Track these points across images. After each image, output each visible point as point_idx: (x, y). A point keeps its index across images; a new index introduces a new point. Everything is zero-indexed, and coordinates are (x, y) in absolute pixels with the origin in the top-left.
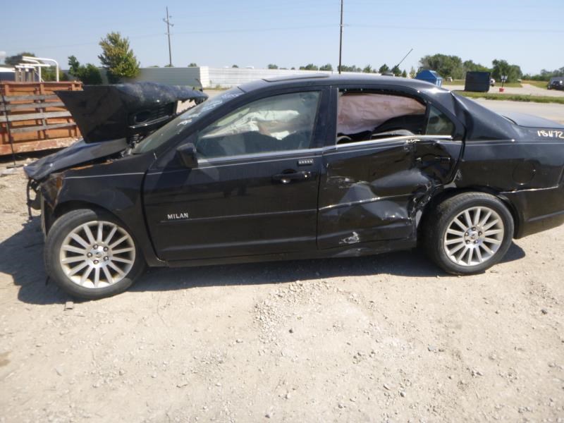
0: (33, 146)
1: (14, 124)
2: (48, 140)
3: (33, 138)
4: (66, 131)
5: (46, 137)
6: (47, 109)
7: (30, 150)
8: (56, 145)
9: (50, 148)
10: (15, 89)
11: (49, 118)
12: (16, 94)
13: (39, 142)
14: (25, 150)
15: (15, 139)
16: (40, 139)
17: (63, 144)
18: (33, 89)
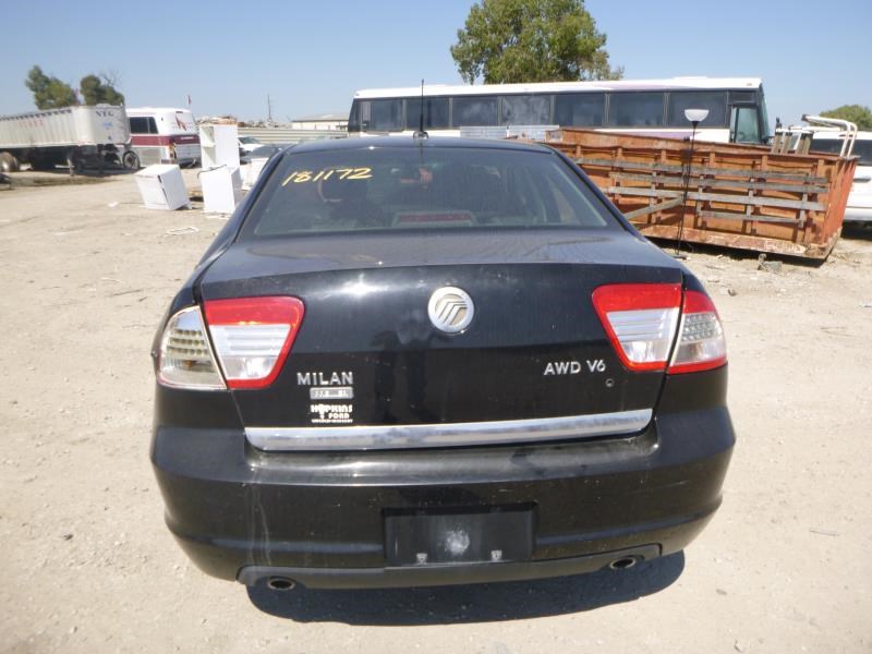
0: (728, 239)
1: (713, 206)
2: (753, 237)
3: (734, 229)
4: (789, 232)
5: (753, 233)
6: (764, 193)
7: (723, 244)
8: (762, 246)
9: (752, 248)
10: (725, 159)
11: (764, 206)
12: (724, 166)
13: (738, 236)
14: (716, 243)
15: (709, 225)
16: (743, 232)
17: (774, 248)
18: (750, 162)
